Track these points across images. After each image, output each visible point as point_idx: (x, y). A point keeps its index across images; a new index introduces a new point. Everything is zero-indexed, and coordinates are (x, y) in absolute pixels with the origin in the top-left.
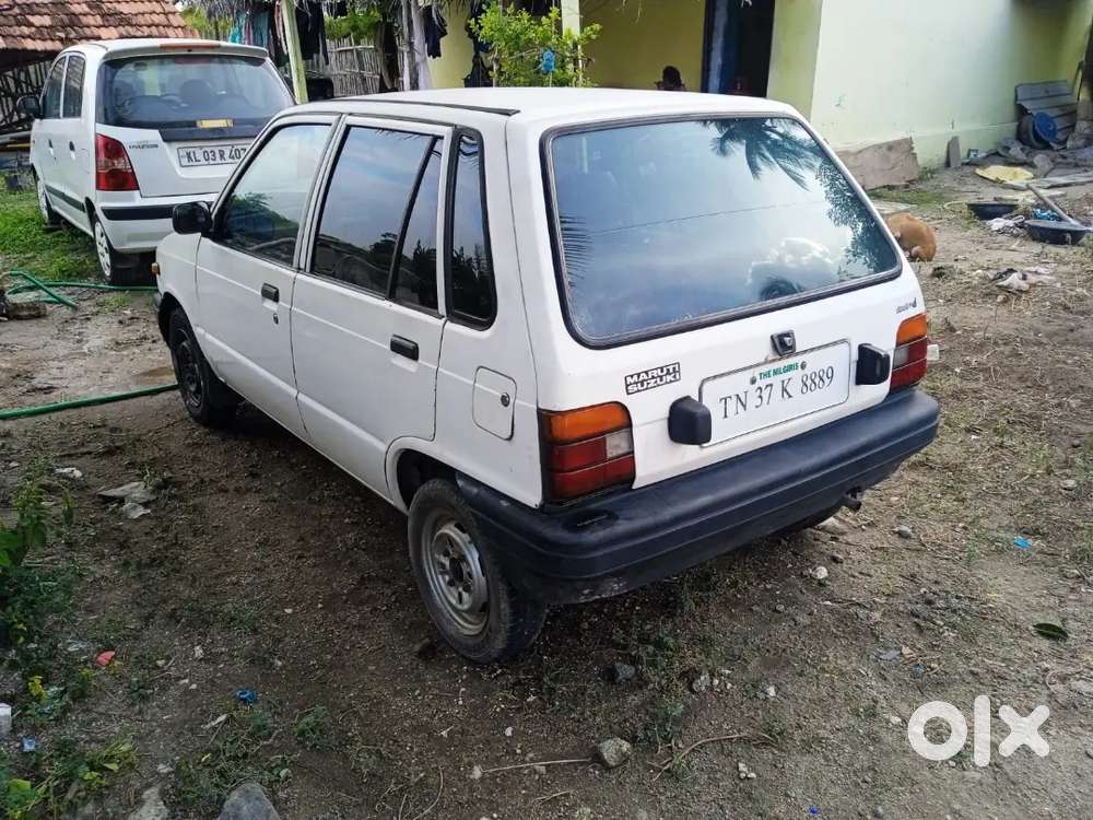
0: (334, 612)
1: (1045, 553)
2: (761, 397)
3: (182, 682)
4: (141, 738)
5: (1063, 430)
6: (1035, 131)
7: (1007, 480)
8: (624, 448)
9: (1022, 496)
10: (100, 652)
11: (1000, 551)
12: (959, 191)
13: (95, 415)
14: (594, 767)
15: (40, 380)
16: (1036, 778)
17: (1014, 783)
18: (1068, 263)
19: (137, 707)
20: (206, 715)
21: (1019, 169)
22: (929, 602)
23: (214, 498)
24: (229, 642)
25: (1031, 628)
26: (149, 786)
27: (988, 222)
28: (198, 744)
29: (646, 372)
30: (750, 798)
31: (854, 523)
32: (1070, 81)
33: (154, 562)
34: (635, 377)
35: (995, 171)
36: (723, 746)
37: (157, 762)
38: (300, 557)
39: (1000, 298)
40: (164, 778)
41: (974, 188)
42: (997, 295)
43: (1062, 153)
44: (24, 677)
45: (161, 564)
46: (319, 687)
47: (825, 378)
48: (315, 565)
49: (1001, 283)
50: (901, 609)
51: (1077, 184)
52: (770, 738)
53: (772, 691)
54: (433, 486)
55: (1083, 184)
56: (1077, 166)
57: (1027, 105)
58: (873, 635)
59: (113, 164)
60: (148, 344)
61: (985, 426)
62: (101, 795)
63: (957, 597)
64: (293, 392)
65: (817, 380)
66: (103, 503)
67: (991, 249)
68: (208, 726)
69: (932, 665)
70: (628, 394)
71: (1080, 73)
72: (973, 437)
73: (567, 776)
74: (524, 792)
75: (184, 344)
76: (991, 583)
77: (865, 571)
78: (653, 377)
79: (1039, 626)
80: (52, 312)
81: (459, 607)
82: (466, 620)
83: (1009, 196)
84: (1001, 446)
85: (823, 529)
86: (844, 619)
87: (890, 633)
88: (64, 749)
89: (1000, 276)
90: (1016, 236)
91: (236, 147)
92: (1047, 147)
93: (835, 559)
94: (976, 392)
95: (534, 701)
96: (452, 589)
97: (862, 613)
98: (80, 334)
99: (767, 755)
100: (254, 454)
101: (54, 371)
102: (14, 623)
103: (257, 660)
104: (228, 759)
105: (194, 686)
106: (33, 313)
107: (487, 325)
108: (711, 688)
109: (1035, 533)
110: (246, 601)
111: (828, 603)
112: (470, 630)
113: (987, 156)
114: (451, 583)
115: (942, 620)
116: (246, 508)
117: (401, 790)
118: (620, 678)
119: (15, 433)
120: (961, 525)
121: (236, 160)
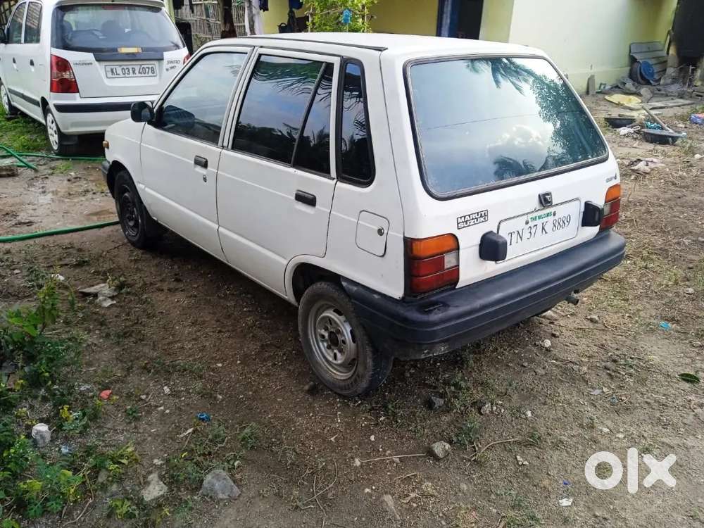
0: (248, 366)
1: (679, 332)
2: (530, 232)
3: (160, 409)
4: (139, 444)
5: (682, 258)
6: (641, 73)
7: (652, 288)
8: (453, 263)
9: (662, 297)
10: (101, 390)
11: (653, 331)
12: (596, 110)
13: (65, 239)
14: (429, 459)
15: (23, 217)
16: (693, 463)
17: (681, 466)
18: (669, 157)
19: (133, 424)
20: (179, 429)
21: (631, 97)
22: (615, 361)
23: (155, 295)
24: (185, 385)
25: (677, 376)
26: (150, 473)
27: (618, 130)
28: (177, 447)
29: (469, 216)
30: (527, 477)
31: (562, 313)
32: (663, 42)
33: (126, 335)
34: (463, 218)
35: (616, 98)
36: (505, 446)
37: (152, 458)
38: (220, 332)
39: (633, 177)
40: (160, 467)
41: (604, 108)
42: (631, 175)
43: (658, 87)
44: (55, 406)
45: (131, 335)
46: (248, 411)
47: (565, 222)
48: (230, 337)
49: (633, 168)
50: (598, 365)
51: (667, 107)
52: (533, 441)
53: (529, 414)
54: (321, 286)
55: (672, 107)
56: (667, 96)
57: (636, 56)
58: (584, 380)
59: (62, 76)
60: (89, 195)
61: (634, 255)
62: (121, 479)
63: (631, 358)
64: (216, 226)
65: (561, 223)
66: (83, 297)
67: (621, 146)
68: (182, 436)
69: (623, 398)
70: (458, 229)
71: (669, 37)
72: (628, 262)
73: (414, 464)
74: (388, 473)
75: (126, 194)
76: (649, 350)
77: (573, 342)
78: (473, 219)
79: (682, 375)
80: (21, 173)
81: (335, 362)
82: (338, 371)
83: (628, 114)
84: (646, 268)
85: (544, 317)
86: (565, 371)
87: (593, 379)
88: (89, 451)
89: (632, 163)
90: (636, 139)
91: (143, 66)
92: (648, 83)
93: (554, 335)
94: (626, 234)
95: (384, 420)
96: (329, 351)
97: (576, 367)
98: (43, 187)
99: (532, 451)
100: (176, 267)
101: (32, 212)
102: (43, 372)
103: (207, 395)
104: (199, 456)
105: (168, 411)
106: (9, 173)
107: (368, 184)
108: (492, 412)
109: (673, 320)
110: (191, 359)
111: (554, 361)
112: (342, 376)
113: (612, 88)
114: (329, 347)
115: (624, 371)
116: (178, 301)
117: (312, 473)
118: (436, 406)
119: (14, 251)
120: (627, 315)
121: (143, 75)
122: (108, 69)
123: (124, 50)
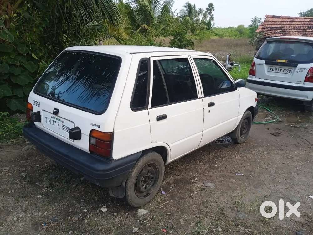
65: (66, 129)
91: (286, 69)
121: (284, 73)
122: (270, 68)
123: (279, 61)
